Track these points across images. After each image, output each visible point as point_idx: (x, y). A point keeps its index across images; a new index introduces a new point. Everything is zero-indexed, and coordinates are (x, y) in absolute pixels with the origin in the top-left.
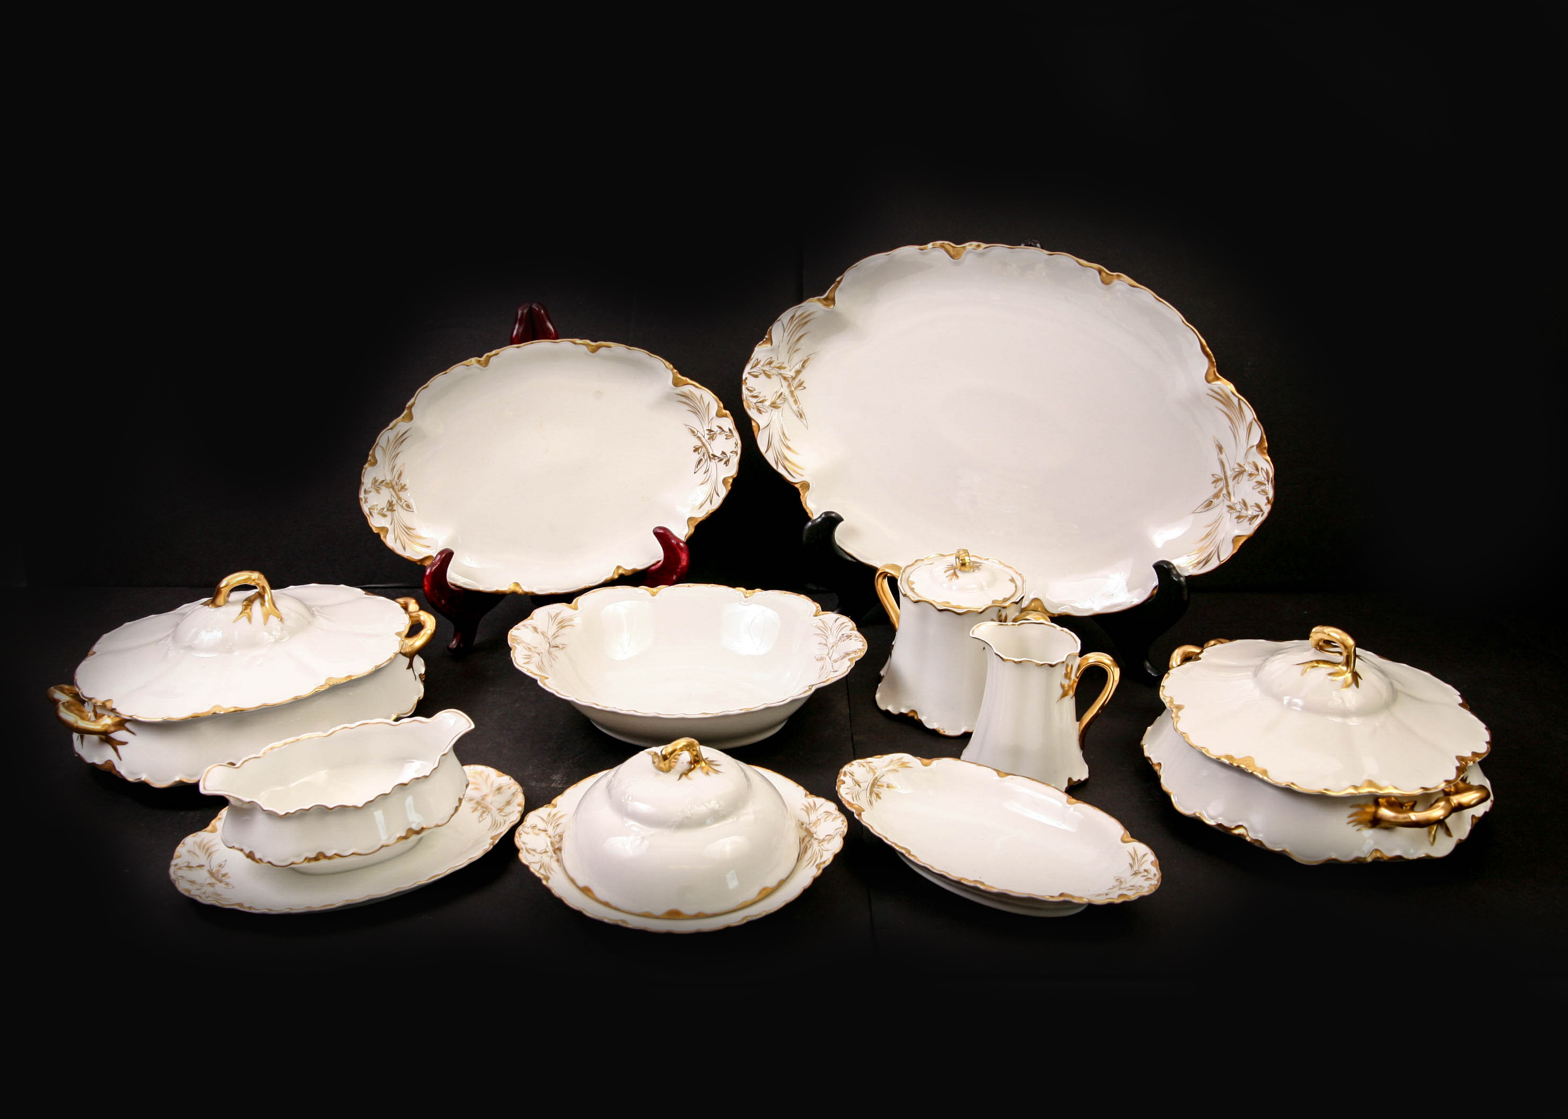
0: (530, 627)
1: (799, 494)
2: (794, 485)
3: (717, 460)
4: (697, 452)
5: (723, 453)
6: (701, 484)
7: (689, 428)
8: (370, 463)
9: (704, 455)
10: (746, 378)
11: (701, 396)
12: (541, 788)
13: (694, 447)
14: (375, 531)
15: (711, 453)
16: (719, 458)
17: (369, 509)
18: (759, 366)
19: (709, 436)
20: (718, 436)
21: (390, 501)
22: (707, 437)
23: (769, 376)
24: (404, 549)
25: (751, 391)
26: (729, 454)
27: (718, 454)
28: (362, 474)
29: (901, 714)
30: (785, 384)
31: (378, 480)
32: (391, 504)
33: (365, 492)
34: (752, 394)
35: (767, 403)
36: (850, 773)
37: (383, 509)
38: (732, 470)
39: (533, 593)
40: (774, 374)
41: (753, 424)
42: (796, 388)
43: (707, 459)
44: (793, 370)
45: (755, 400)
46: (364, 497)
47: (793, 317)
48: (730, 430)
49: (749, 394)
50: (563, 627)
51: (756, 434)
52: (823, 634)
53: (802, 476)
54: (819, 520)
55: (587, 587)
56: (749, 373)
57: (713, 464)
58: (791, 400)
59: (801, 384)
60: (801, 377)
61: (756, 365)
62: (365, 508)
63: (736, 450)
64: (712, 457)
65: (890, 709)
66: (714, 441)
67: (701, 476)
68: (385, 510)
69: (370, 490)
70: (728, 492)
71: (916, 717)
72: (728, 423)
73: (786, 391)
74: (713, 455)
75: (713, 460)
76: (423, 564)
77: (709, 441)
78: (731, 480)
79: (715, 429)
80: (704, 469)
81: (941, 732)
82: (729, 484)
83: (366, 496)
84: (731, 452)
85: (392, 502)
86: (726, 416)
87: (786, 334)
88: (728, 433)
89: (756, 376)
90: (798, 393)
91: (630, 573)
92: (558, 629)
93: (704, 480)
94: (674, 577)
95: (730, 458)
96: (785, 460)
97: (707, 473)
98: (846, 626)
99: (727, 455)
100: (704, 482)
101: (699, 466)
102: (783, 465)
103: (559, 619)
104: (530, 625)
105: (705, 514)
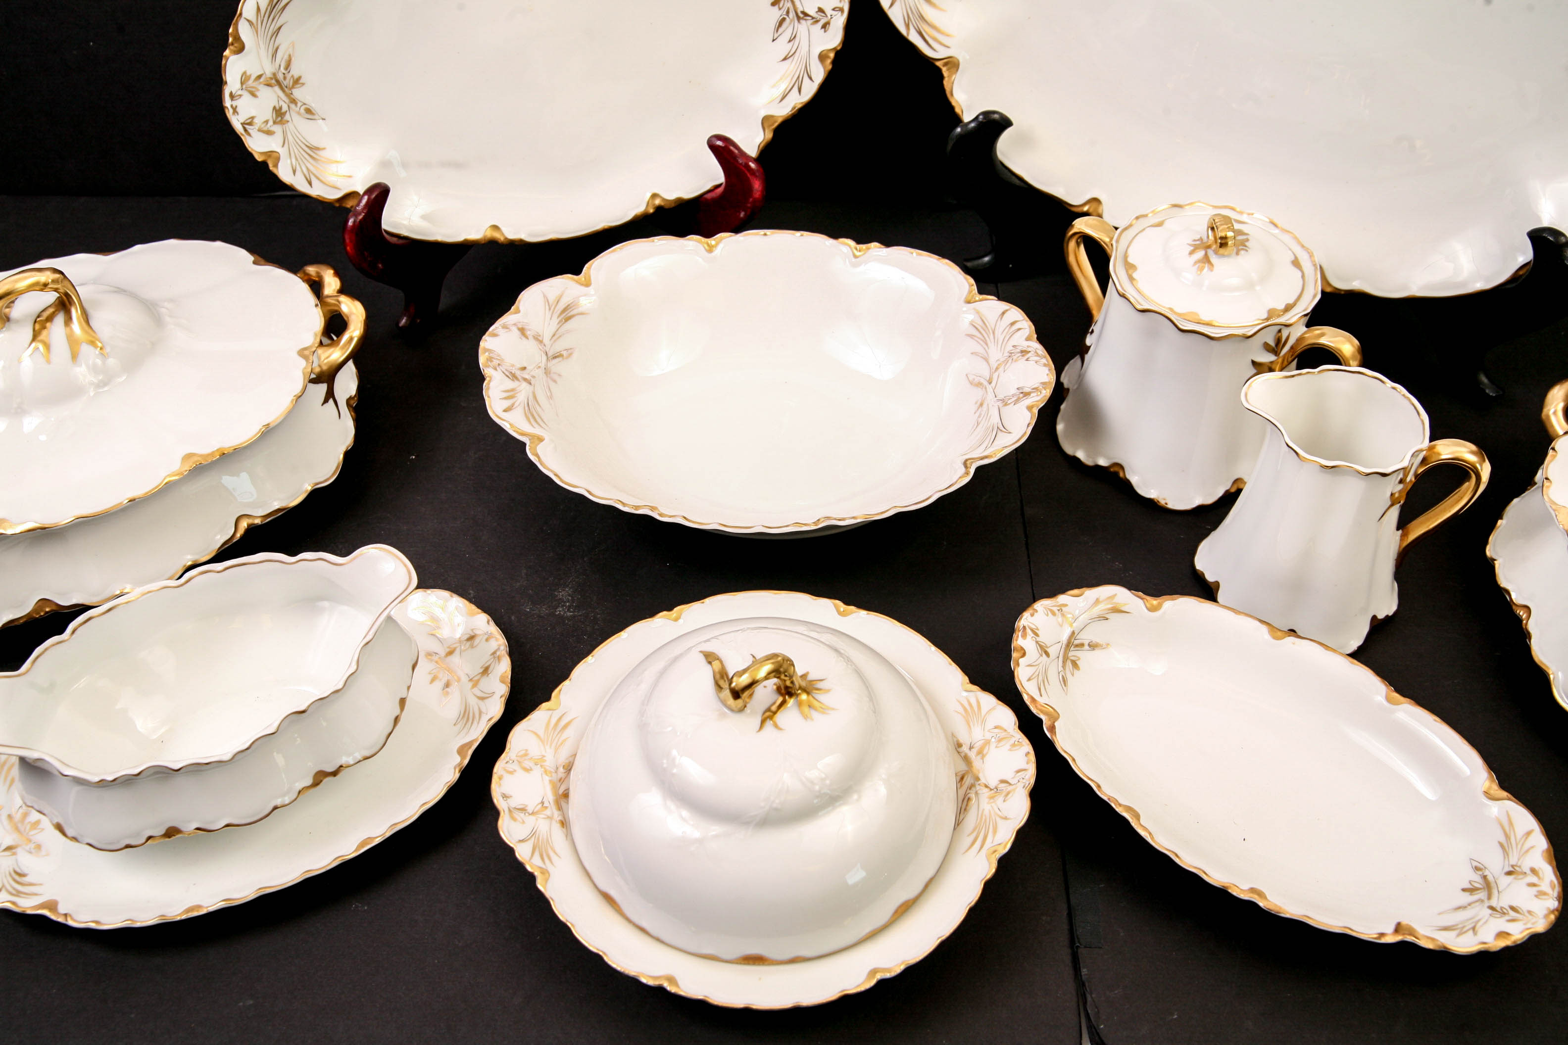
0: (514, 329)
1: (942, 77)
2: (934, 61)
3: (810, 22)
4: (777, 7)
5: (821, 10)
6: (785, 59)
8: (232, 47)
9: (788, 13)
14: (259, 158)
15: (800, 9)
16: (813, 18)
17: (242, 124)
21: (278, 108)
24: (310, 183)
26: (829, 12)
27: (812, 12)
28: (223, 69)
29: (1098, 467)
31: (250, 75)
32: (279, 114)
33: (232, 96)
36: (1032, 630)
37: (267, 122)
38: (834, 38)
39: (521, 241)
43: (793, 17)
46: (232, 106)
50: (568, 319)
52: (981, 337)
53: (948, 47)
54: (973, 125)
55: (606, 227)
57: (803, 28)
62: (236, 123)
63: (840, 5)
64: (801, 16)
65: (1081, 455)
67: (782, 46)
68: (271, 123)
69: (240, 92)
70: (827, 73)
71: (1121, 475)
74: (803, 13)
75: (803, 22)
76: (344, 205)
78: (832, 55)
80: (787, 35)
81: (1163, 502)
82: (829, 61)
83: (235, 103)
84: (834, 9)
85: (281, 108)
91: (673, 205)
92: (558, 326)
93: (788, 54)
94: (742, 215)
95: (831, 18)
96: (921, 22)
97: (793, 41)
98: (1019, 329)
99: (825, 14)
100: (789, 55)
101: (781, 30)
102: (916, 27)
103: (561, 306)
104: (515, 324)
105: (790, 109)
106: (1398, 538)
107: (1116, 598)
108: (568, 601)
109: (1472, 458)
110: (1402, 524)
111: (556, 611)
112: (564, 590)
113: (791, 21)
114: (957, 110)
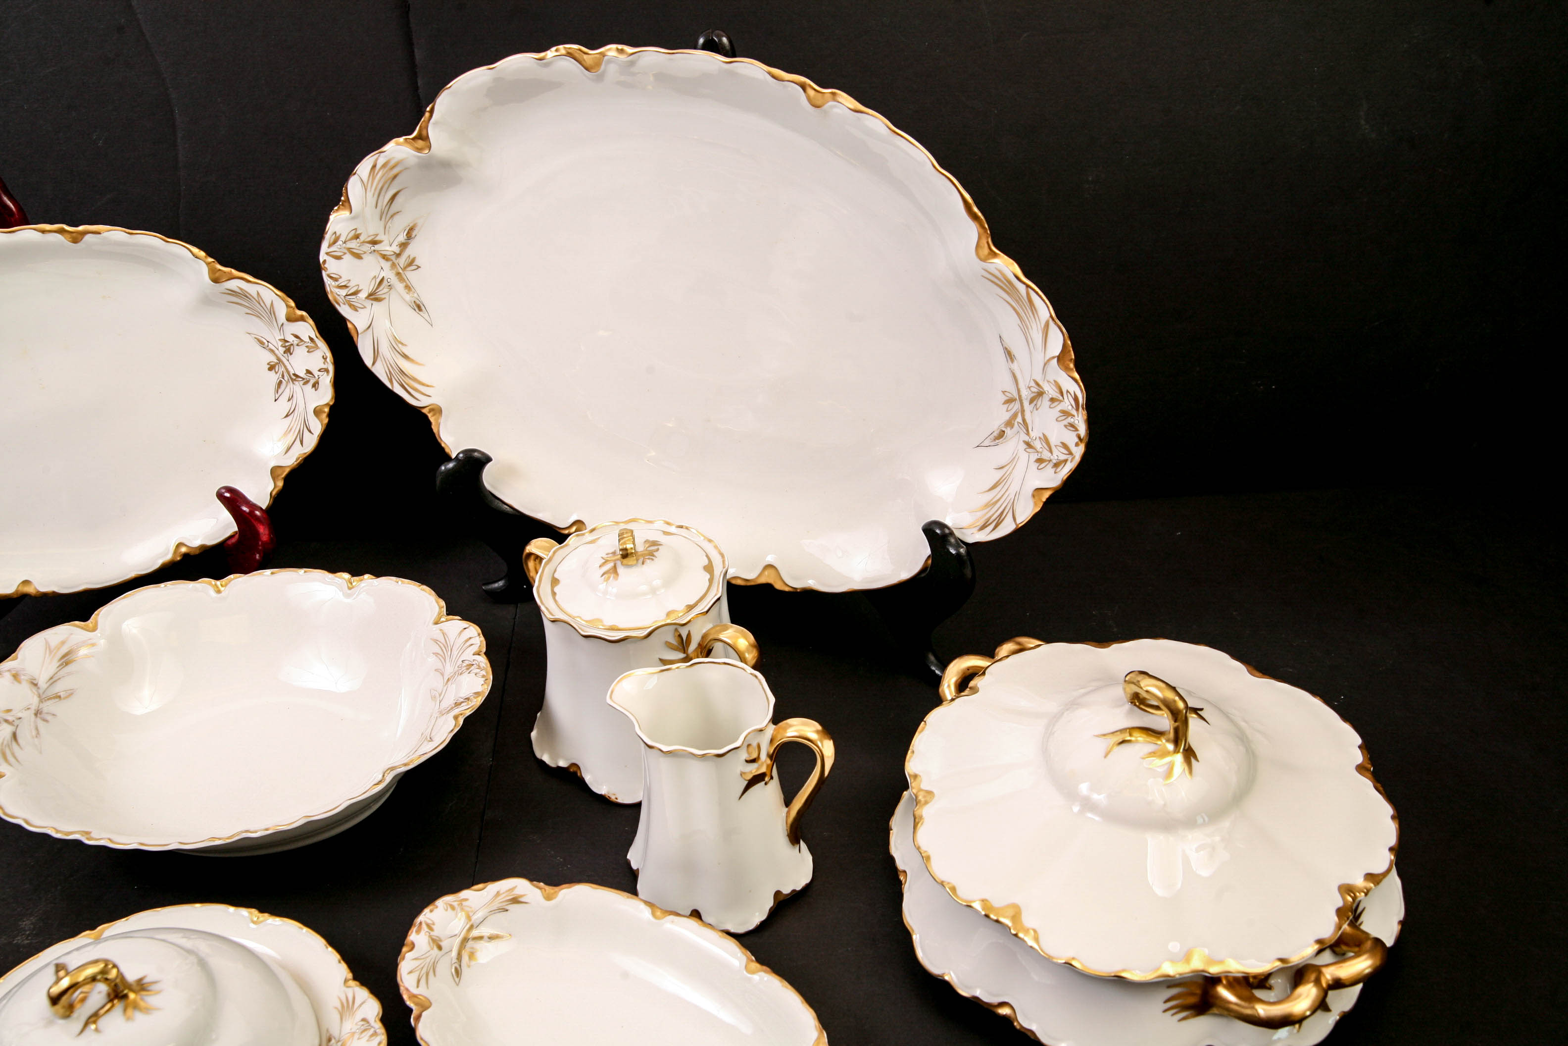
0: (7, 675)
1: (430, 423)
2: (420, 409)
3: (302, 383)
4: (273, 371)
5: (308, 372)
6: (287, 416)
7: (255, 338)
9: (283, 376)
10: (325, 261)
11: (258, 293)
13: (268, 364)
15: (292, 372)
16: (303, 379)
18: (340, 242)
19: (284, 349)
20: (296, 347)
22: (282, 350)
23: (358, 256)
25: (336, 280)
26: (316, 373)
27: (302, 374)
29: (559, 768)
30: (386, 265)
34: (337, 283)
35: (363, 295)
36: (428, 925)
38: (325, 395)
39: (54, 592)
40: (365, 253)
41: (349, 326)
42: (404, 269)
43: (288, 379)
44: (396, 243)
45: (343, 292)
47: (374, 166)
48: (311, 339)
49: (333, 283)
50: (69, 663)
51: (355, 339)
52: (443, 655)
53: (429, 396)
54: (460, 460)
56: (327, 254)
57: (297, 387)
58: (400, 287)
59: (411, 263)
60: (410, 251)
61: (335, 242)
63: (325, 367)
64: (294, 378)
66: (292, 355)
67: (283, 404)
70: (324, 428)
71: (579, 774)
72: (307, 329)
73: (388, 273)
74: (295, 375)
75: (296, 383)
77: (285, 355)
78: (327, 410)
79: (291, 339)
80: (286, 396)
81: (613, 798)
82: (325, 416)
84: (319, 371)
86: (302, 319)
87: (370, 194)
88: (309, 344)
89: (338, 258)
90: (410, 275)
91: (198, 552)
92: (58, 669)
93: (289, 411)
94: (258, 556)
95: (319, 378)
96: (403, 378)
97: (291, 401)
98: (472, 645)
99: (313, 375)
100: (289, 414)
101: (280, 391)
102: (399, 382)
103: (64, 650)
104: (9, 671)
105: (295, 460)
106: (784, 815)
107: (516, 890)
108: (29, 930)
109: (814, 736)
110: (788, 803)
111: (14, 941)
112: (28, 920)
113: (287, 383)
114: (447, 450)
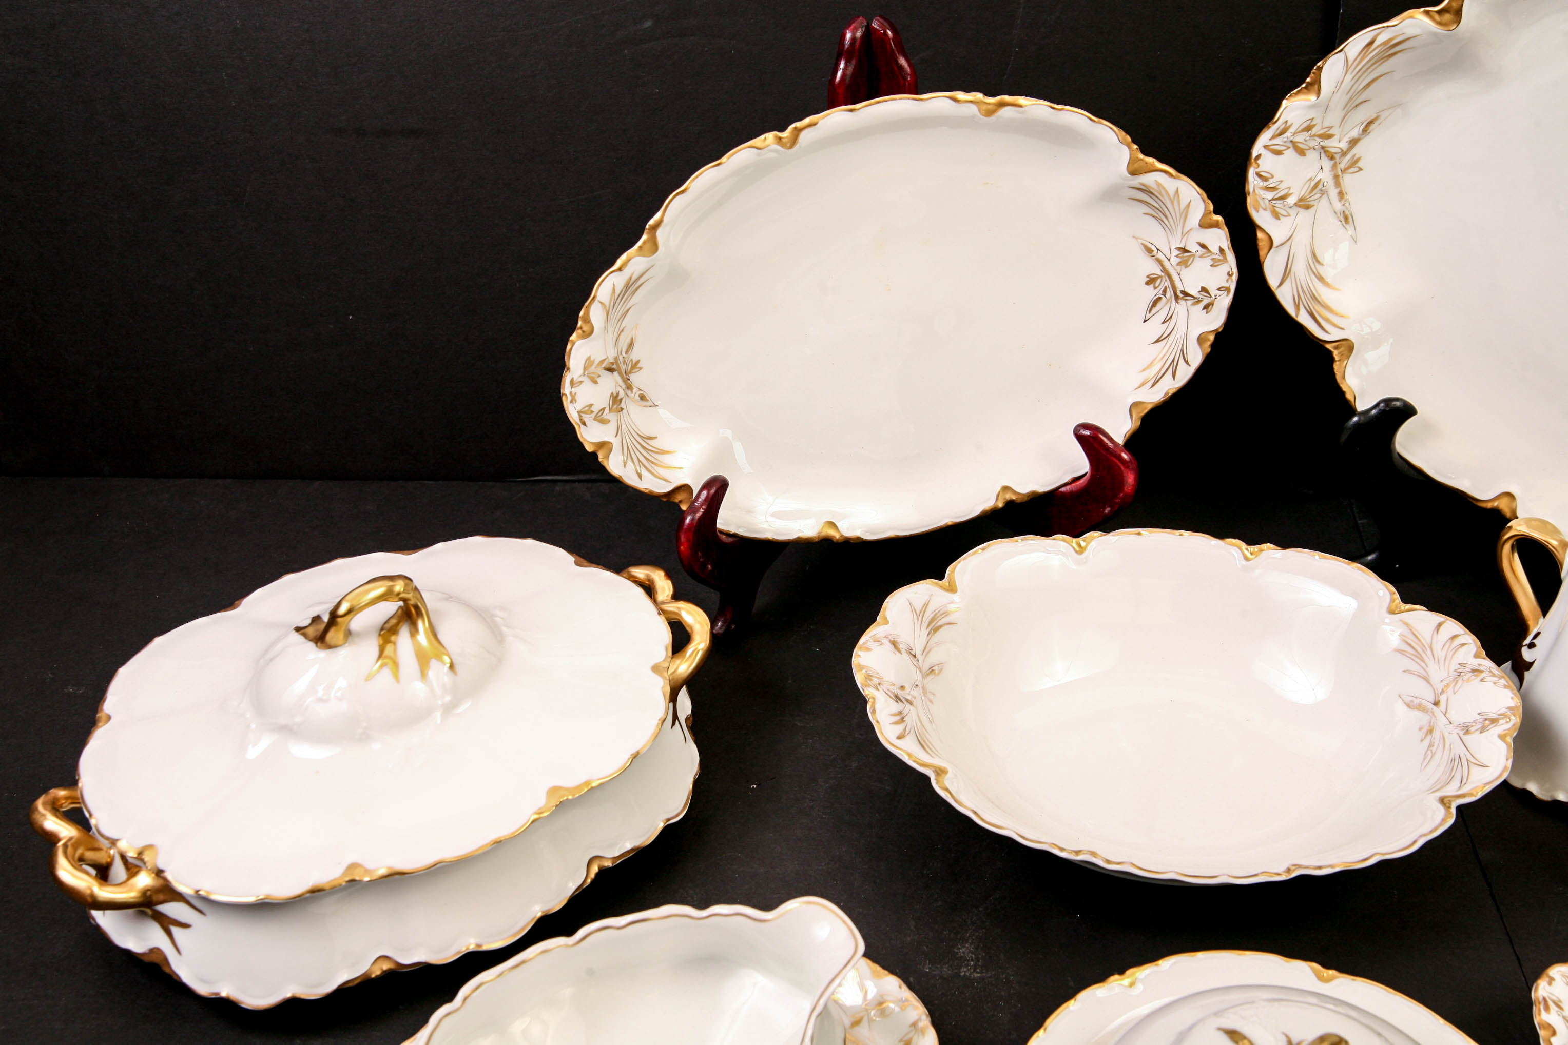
0: (886, 642)
1: (1331, 360)
2: (1325, 344)
3: (1190, 302)
4: (1152, 286)
5: (1204, 290)
6: (1158, 341)
7: (1142, 244)
8: (580, 331)
9: (1165, 292)
10: (1259, 156)
11: (1177, 191)
12: (942, 977)
13: (1148, 277)
14: (589, 448)
15: (1180, 288)
16: (1194, 298)
17: (578, 412)
18: (1288, 134)
19: (1179, 260)
20: (1197, 260)
21: (615, 394)
22: (1174, 260)
23: (1301, 152)
24: (640, 476)
25: (1265, 179)
26: (1213, 292)
27: (1194, 291)
28: (566, 354)
29: (1556, 803)
30: (1327, 164)
31: (594, 360)
32: (616, 399)
33: (572, 383)
34: (1266, 184)
35: (1291, 200)
36: (1554, 1003)
37: (603, 409)
38: (1217, 319)
39: (858, 538)
40: (1310, 148)
41: (1260, 235)
42: (1344, 171)
43: (1171, 297)
44: (1347, 139)
45: (1270, 195)
46: (571, 393)
47: (1371, 43)
48: (1221, 250)
49: (1261, 184)
50: (936, 630)
51: (1262, 253)
52: (1416, 654)
53: (1342, 329)
54: (1373, 412)
55: (950, 523)
56: (1265, 147)
57: (1181, 308)
58: (1333, 192)
59: (1355, 162)
60: (1357, 150)
61: (1281, 134)
62: (572, 412)
63: (1226, 285)
64: (1181, 295)
65: (1533, 787)
66: (1187, 269)
67: (1156, 327)
68: (607, 411)
69: (581, 379)
70: (1205, 356)
72: (1219, 238)
73: (1326, 176)
74: (1183, 292)
75: (1182, 302)
76: (672, 500)
77: (1178, 268)
78: (1212, 337)
79: (1193, 247)
80: (1162, 315)
82: (1209, 343)
83: (574, 390)
84: (1219, 289)
85: (618, 395)
86: (1216, 225)
87: (1349, 77)
88: (1217, 257)
89: (1278, 153)
90: (1348, 180)
91: (1026, 499)
92: (928, 638)
93: (1162, 336)
94: (1107, 510)
95: (1216, 298)
96: (1312, 301)
97: (1168, 323)
98: (1463, 645)
99: (1210, 295)
100: (1162, 338)
101: (1154, 310)
102: (1308, 309)
103: (929, 614)
104: (885, 637)
105: (1163, 395)
108: (972, 960)
111: (960, 972)
112: (964, 947)
113: (1168, 301)
114: (1349, 396)
